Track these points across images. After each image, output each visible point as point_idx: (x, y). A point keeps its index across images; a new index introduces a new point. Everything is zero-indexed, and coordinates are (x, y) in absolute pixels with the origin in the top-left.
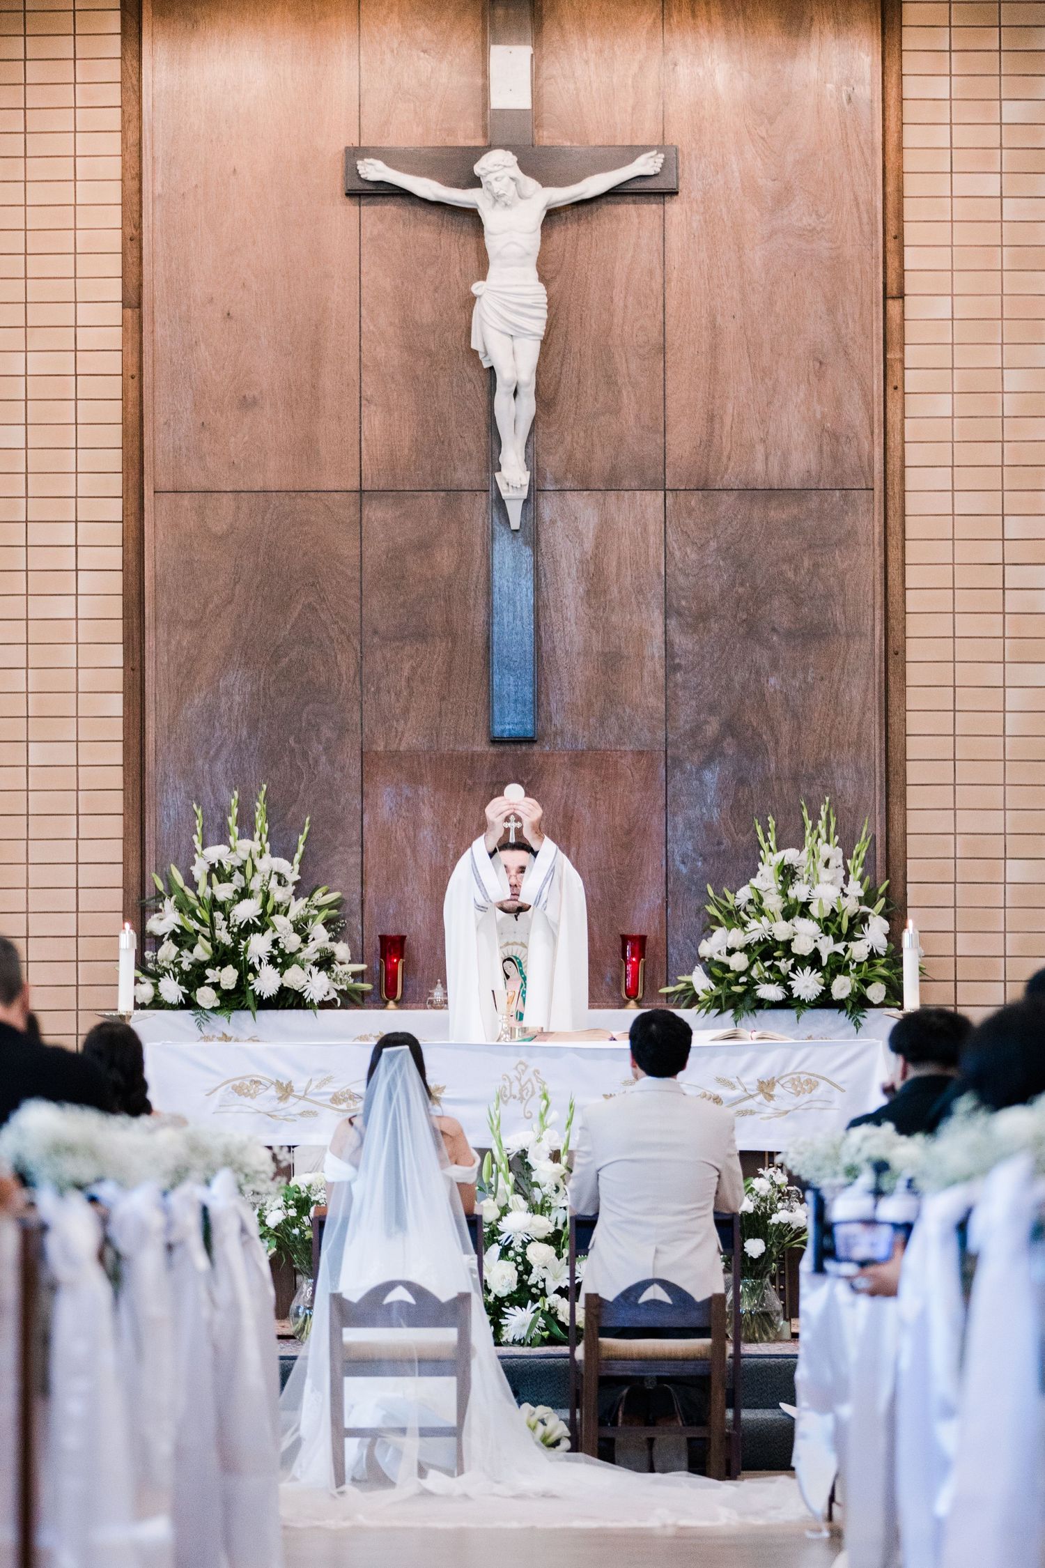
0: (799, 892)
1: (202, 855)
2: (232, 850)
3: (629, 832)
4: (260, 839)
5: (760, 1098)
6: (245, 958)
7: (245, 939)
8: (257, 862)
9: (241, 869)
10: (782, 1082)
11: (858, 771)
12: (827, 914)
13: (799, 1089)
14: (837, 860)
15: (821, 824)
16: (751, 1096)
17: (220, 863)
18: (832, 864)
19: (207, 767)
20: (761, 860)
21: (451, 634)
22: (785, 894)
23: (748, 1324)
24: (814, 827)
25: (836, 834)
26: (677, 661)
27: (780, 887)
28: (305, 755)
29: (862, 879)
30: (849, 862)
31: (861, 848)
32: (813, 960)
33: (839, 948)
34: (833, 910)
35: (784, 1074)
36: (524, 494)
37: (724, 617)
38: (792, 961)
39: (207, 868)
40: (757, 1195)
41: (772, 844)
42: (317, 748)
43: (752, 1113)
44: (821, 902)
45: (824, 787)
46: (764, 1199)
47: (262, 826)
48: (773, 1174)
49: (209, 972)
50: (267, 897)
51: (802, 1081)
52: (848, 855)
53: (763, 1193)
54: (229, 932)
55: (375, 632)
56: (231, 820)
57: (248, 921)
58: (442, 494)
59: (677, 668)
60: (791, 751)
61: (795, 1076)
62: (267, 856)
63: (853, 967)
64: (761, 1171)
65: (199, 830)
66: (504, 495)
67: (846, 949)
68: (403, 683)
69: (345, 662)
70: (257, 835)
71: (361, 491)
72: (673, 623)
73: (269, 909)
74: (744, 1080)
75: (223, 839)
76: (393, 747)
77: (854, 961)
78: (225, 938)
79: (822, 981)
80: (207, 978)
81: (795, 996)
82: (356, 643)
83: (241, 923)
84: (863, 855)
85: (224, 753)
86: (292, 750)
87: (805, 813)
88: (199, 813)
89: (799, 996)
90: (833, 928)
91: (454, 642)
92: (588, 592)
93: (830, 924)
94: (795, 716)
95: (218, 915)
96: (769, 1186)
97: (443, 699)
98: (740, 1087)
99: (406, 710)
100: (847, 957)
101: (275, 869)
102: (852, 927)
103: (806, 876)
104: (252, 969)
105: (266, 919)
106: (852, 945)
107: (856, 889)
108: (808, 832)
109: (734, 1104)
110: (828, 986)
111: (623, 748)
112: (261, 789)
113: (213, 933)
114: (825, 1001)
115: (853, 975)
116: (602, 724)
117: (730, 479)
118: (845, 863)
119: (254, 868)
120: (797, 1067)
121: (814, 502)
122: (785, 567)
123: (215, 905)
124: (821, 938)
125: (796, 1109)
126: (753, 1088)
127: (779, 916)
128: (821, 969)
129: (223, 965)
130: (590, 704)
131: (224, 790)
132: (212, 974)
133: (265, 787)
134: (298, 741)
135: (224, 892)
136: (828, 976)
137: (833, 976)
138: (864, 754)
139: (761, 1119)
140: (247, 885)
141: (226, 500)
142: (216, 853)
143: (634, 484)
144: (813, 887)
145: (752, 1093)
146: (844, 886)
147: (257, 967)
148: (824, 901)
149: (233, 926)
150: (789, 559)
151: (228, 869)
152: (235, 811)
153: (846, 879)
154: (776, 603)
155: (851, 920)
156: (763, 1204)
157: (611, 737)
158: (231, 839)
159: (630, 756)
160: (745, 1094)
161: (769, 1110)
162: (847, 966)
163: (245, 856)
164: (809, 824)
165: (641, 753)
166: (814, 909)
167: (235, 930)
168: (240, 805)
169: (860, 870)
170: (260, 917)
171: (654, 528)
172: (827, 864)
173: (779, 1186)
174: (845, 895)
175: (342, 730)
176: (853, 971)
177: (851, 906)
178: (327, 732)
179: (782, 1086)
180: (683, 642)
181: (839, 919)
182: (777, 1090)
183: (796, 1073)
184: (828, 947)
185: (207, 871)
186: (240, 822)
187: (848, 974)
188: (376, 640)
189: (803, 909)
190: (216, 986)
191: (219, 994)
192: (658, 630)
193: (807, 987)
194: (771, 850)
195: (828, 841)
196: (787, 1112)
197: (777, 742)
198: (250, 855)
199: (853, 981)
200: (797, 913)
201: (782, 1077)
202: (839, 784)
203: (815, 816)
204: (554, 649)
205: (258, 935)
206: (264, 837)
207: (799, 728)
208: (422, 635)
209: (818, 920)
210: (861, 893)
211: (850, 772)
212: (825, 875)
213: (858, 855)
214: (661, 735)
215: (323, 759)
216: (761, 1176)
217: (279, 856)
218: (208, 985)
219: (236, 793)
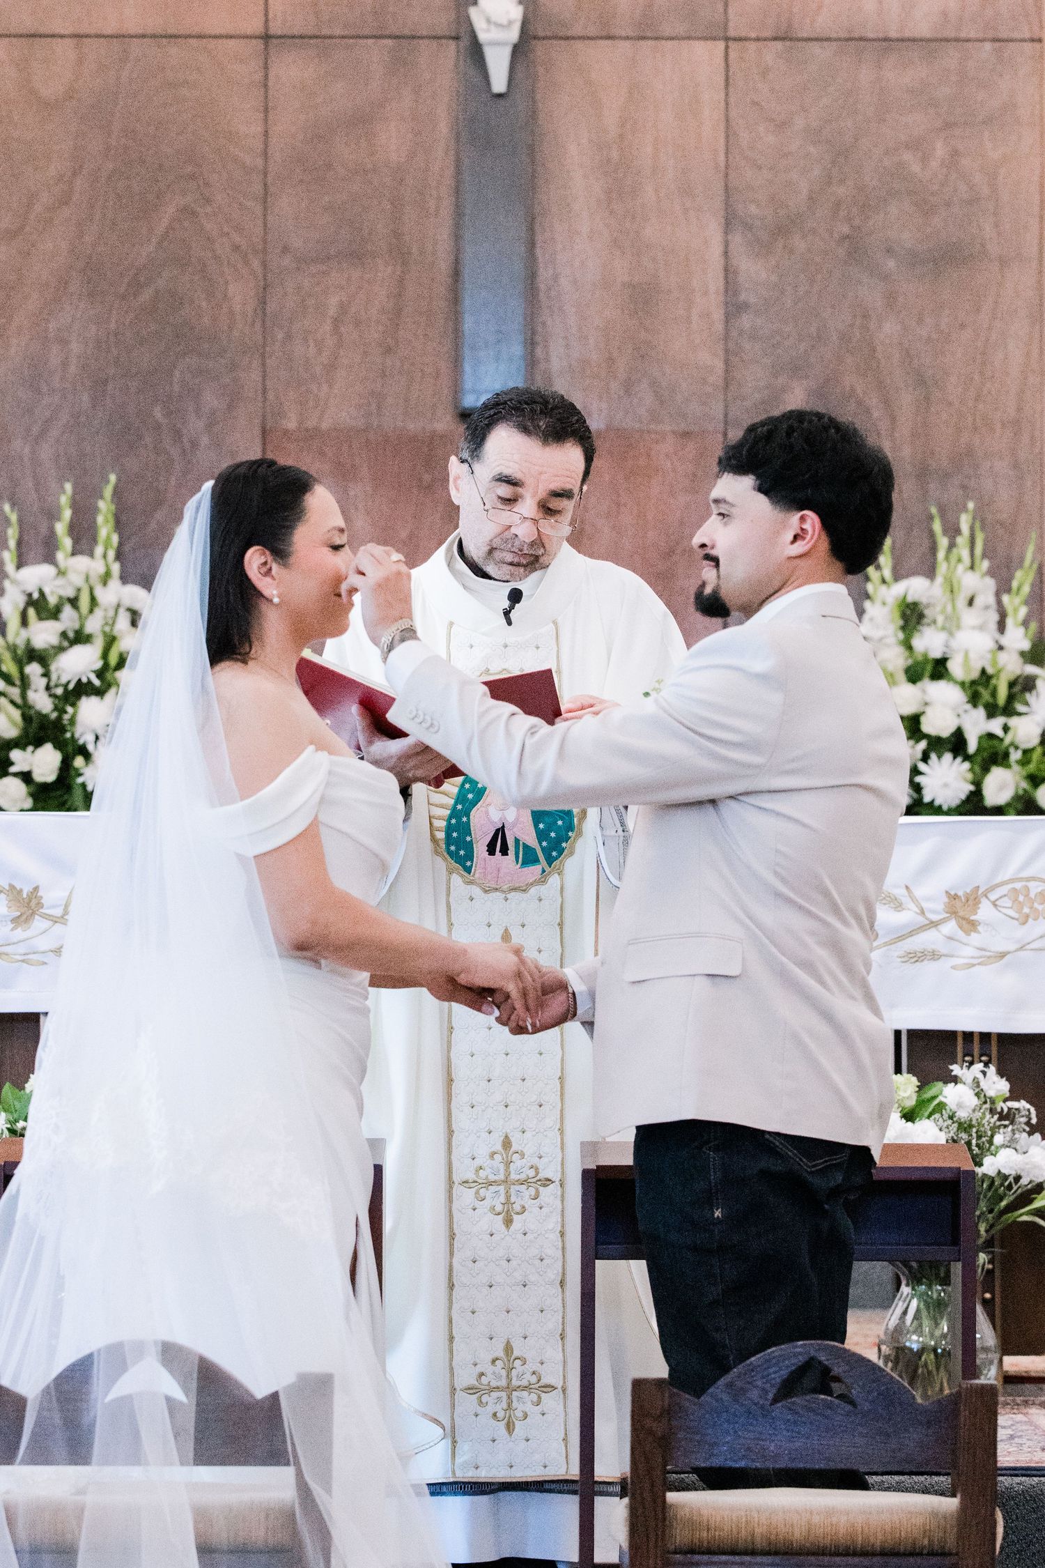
0: (929, 642)
1: (14, 582)
2: (61, 573)
3: (670, 553)
4: (105, 556)
5: (951, 927)
6: (73, 736)
7: (73, 705)
8: (100, 593)
9: (74, 602)
10: (993, 896)
11: (1016, 466)
12: (975, 675)
13: (1026, 910)
14: (986, 596)
15: (962, 541)
16: (934, 924)
17: (42, 593)
18: (979, 601)
19: (27, 450)
20: (868, 597)
21: (400, 253)
22: (909, 648)
23: (929, 1373)
24: (952, 545)
25: (984, 556)
26: (743, 297)
27: (901, 635)
28: (177, 435)
29: (1025, 623)
30: (1006, 599)
31: (1023, 580)
32: (956, 744)
33: (995, 726)
34: (983, 671)
35: (999, 880)
36: (514, 35)
37: (813, 231)
38: (923, 745)
39: (21, 601)
40: (951, 1117)
41: (887, 573)
42: (195, 425)
43: (934, 956)
44: (966, 654)
45: (964, 487)
46: (965, 1127)
47: (108, 538)
48: (980, 1076)
49: (15, 755)
50: (110, 641)
51: (1032, 895)
52: (1004, 587)
53: (963, 1115)
54: (50, 695)
55: (285, 249)
56: (61, 528)
57: (80, 680)
58: (389, 42)
59: (741, 308)
60: (914, 435)
61: (1018, 885)
62: (115, 583)
63: (1015, 756)
64: (956, 1069)
65: (12, 543)
66: (482, 37)
67: (1006, 729)
68: (328, 327)
69: (240, 294)
70: (99, 550)
71: (267, 37)
72: (737, 239)
73: (113, 660)
74: (919, 892)
75: (50, 559)
76: (310, 424)
77: (1017, 748)
78: (42, 702)
79: (970, 776)
80: (12, 764)
81: (927, 799)
82: (256, 264)
83: (69, 682)
84: (1026, 589)
85: (54, 433)
86: (158, 427)
87: (937, 526)
88: (14, 518)
89: (933, 802)
90: (986, 695)
91: (404, 263)
92: (609, 192)
93: (981, 689)
94: (921, 381)
95: (33, 669)
96: (975, 1101)
97: (388, 351)
98: (912, 906)
99: (331, 367)
100: (1007, 741)
101: (127, 602)
102: (1011, 698)
103: (940, 619)
104: (84, 752)
105: (108, 676)
106: (1013, 722)
107: (1018, 639)
108: (941, 555)
109: (901, 938)
110: (978, 784)
111: (659, 427)
112: (108, 482)
113: (24, 695)
114: (974, 805)
115: (1016, 768)
116: (628, 392)
117: (823, 23)
118: (999, 603)
119: (93, 601)
120: (1026, 864)
121: (951, 58)
122: (907, 156)
123: (33, 655)
124: (966, 711)
125: (1021, 948)
126: (936, 908)
127: (902, 677)
128: (967, 758)
129: (38, 743)
130: (611, 360)
131: (53, 485)
132: (20, 759)
133: (113, 478)
134: (169, 414)
135: (44, 634)
136: (977, 769)
137: (986, 770)
138: (1025, 439)
139: (953, 968)
140: (82, 626)
141: (64, 49)
142: (36, 576)
143: (681, 29)
144: (951, 634)
145: (935, 917)
146: (997, 635)
147: (90, 747)
148: (972, 655)
149: (56, 686)
150: (915, 145)
151: (52, 600)
152: (67, 514)
153: (1002, 627)
154: (893, 210)
155: (1012, 685)
156: (964, 1136)
157: (642, 411)
158: (60, 556)
159: (671, 440)
160: (921, 920)
161: (969, 951)
162: (1006, 755)
163: (78, 580)
164: (943, 542)
165: (686, 435)
166: (955, 667)
167: (59, 691)
168: (74, 505)
169: (1023, 611)
170: (100, 674)
171: (712, 98)
172: (971, 602)
173: (993, 1101)
174: (1001, 648)
175: (233, 399)
176: (1018, 762)
177: (1011, 665)
178: (211, 400)
179: (994, 904)
180: (752, 269)
181: (994, 681)
182: (985, 912)
183: (1020, 879)
184: (976, 725)
185: (22, 606)
186: (73, 529)
187: (1008, 766)
188: (287, 261)
189: (939, 669)
190: (26, 777)
191: (32, 789)
192: (716, 250)
193: (946, 785)
194: (884, 581)
195: (972, 567)
196: (1002, 955)
197: (893, 419)
198: (87, 579)
199: (1018, 777)
200: (927, 674)
201: (993, 888)
202: (988, 484)
203: (953, 531)
204: (556, 278)
205: (94, 700)
206: (111, 554)
207: (927, 398)
208: (357, 255)
209: (962, 684)
210: (1026, 645)
211: (1002, 466)
212: (970, 617)
213: (1019, 589)
214: (717, 409)
215: (205, 440)
216: (955, 1080)
217: (135, 583)
218: (16, 775)
219: (68, 487)
